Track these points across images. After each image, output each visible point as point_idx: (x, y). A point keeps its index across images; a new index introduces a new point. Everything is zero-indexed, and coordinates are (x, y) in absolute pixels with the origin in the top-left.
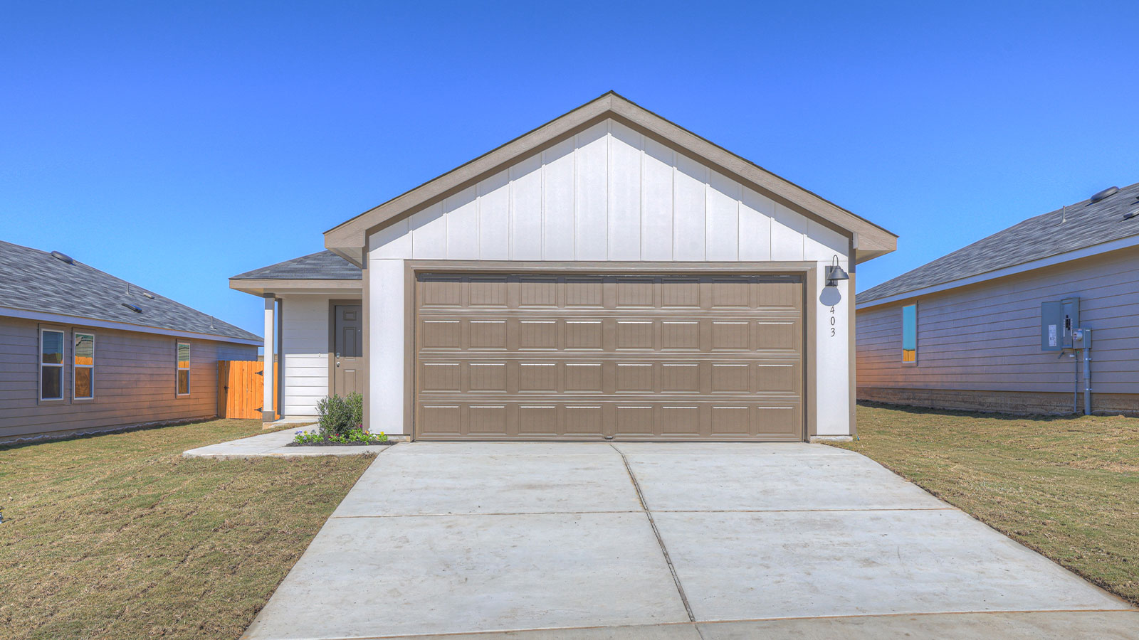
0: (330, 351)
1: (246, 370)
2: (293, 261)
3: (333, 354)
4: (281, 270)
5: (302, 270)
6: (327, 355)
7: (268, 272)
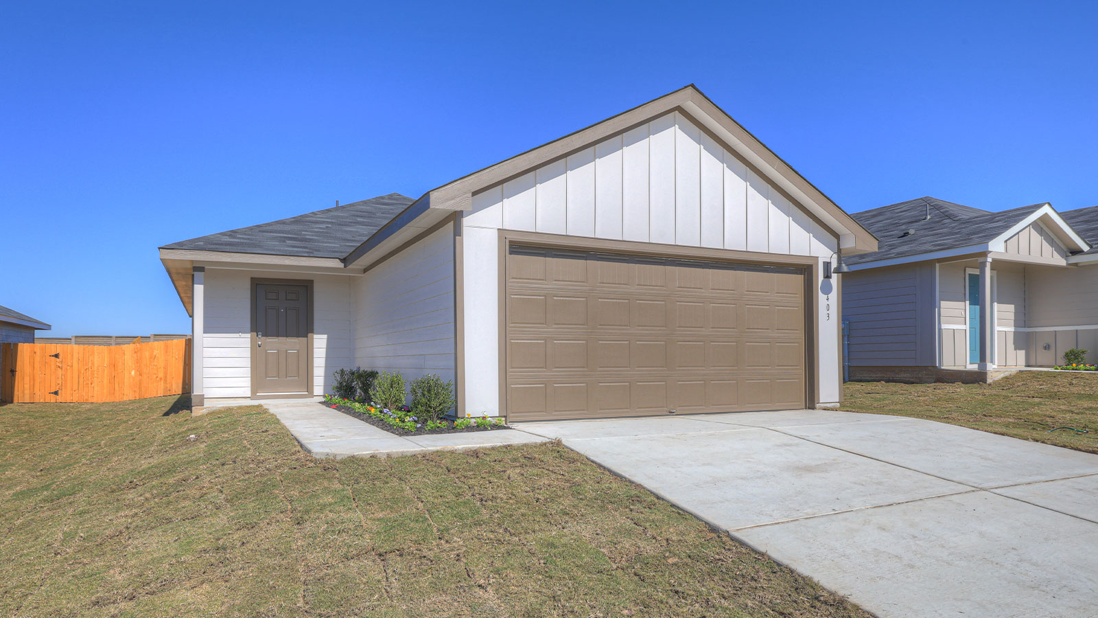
0: (252, 331)
1: (38, 353)
2: (223, 234)
3: (255, 333)
4: (214, 242)
5: (231, 244)
6: (249, 335)
7: (202, 243)
